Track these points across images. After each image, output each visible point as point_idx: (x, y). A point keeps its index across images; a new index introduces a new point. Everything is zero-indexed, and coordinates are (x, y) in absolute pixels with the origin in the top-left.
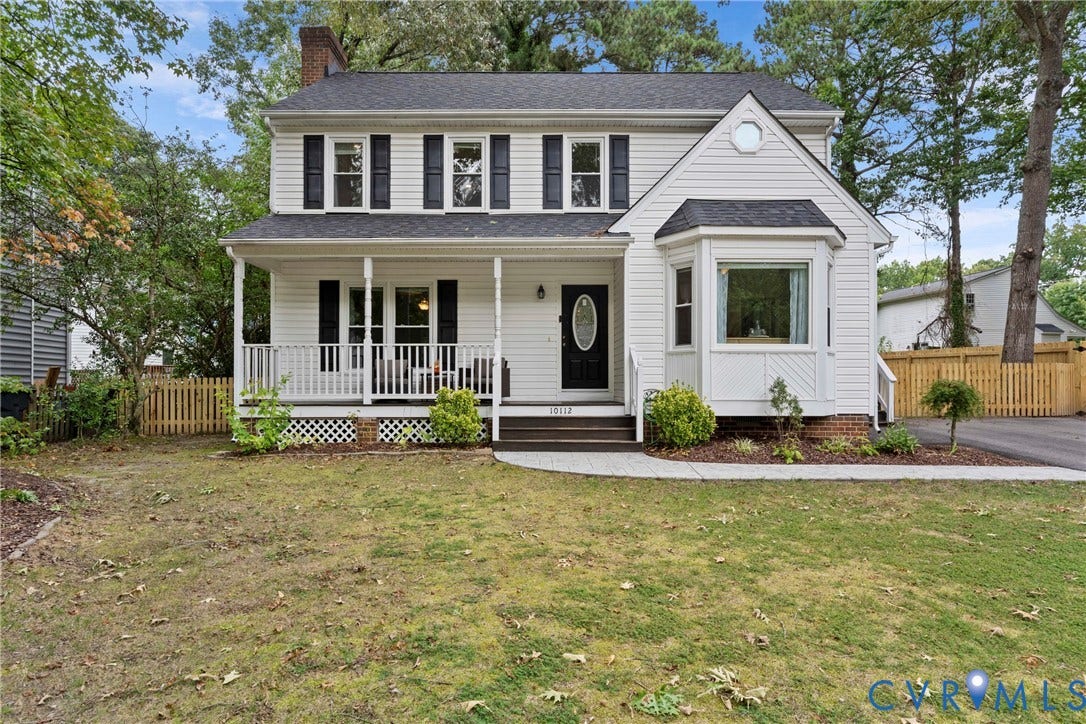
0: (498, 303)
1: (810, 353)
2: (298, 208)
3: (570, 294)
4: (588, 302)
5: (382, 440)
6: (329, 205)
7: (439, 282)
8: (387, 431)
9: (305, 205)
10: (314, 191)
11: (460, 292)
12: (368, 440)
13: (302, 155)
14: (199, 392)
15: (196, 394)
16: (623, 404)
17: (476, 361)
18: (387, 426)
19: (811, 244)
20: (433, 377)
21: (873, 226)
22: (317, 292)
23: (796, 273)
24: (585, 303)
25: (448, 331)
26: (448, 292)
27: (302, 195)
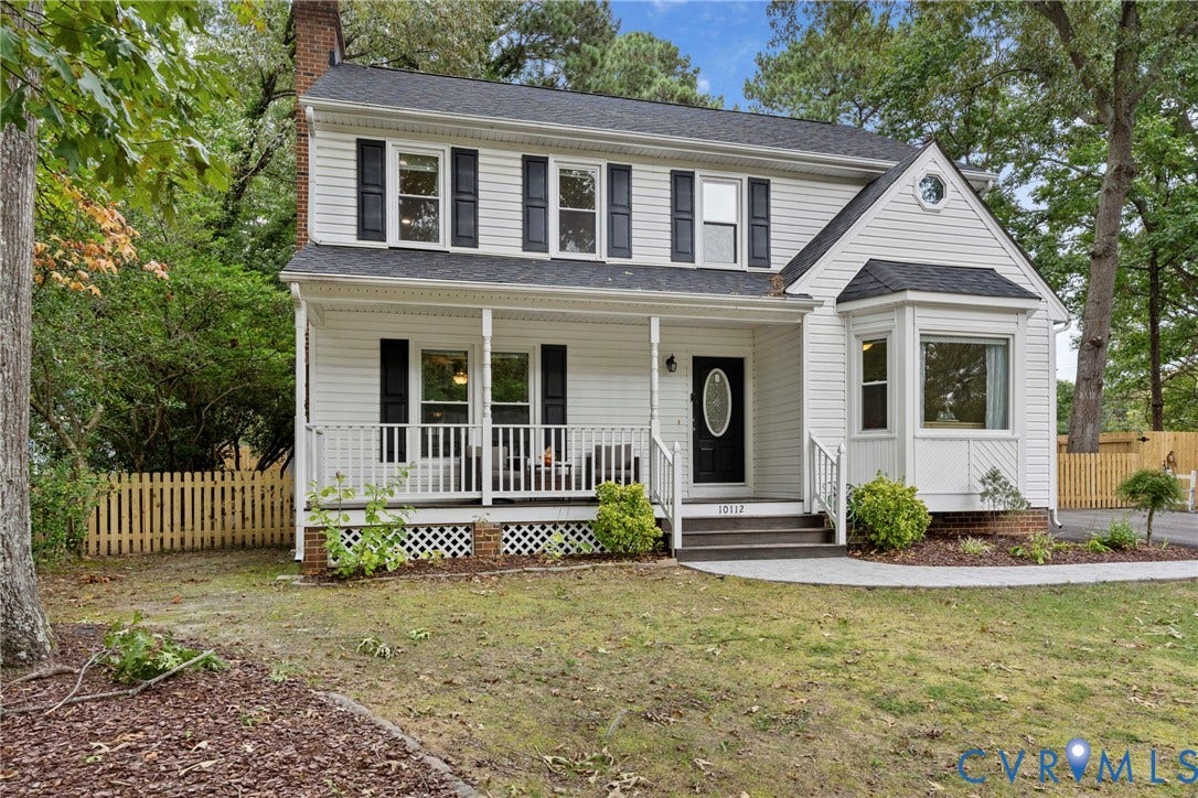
0: (656, 375)
1: (1012, 440)
2: (349, 238)
3: (702, 366)
4: (721, 377)
5: (507, 552)
6: (393, 238)
7: (543, 346)
8: (513, 540)
9: (358, 234)
10: (371, 216)
11: (570, 360)
12: (489, 552)
13: (353, 165)
14: (157, 492)
15: (152, 496)
16: (802, 501)
17: (598, 449)
18: (513, 534)
19: (1013, 318)
20: (543, 469)
21: (1052, 301)
22: (378, 354)
23: (993, 349)
24: (717, 379)
25: (555, 408)
26: (554, 359)
27: (354, 221)
